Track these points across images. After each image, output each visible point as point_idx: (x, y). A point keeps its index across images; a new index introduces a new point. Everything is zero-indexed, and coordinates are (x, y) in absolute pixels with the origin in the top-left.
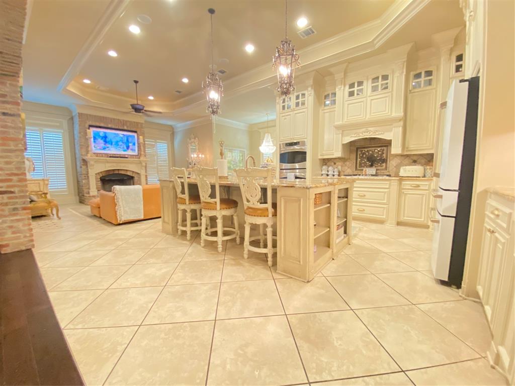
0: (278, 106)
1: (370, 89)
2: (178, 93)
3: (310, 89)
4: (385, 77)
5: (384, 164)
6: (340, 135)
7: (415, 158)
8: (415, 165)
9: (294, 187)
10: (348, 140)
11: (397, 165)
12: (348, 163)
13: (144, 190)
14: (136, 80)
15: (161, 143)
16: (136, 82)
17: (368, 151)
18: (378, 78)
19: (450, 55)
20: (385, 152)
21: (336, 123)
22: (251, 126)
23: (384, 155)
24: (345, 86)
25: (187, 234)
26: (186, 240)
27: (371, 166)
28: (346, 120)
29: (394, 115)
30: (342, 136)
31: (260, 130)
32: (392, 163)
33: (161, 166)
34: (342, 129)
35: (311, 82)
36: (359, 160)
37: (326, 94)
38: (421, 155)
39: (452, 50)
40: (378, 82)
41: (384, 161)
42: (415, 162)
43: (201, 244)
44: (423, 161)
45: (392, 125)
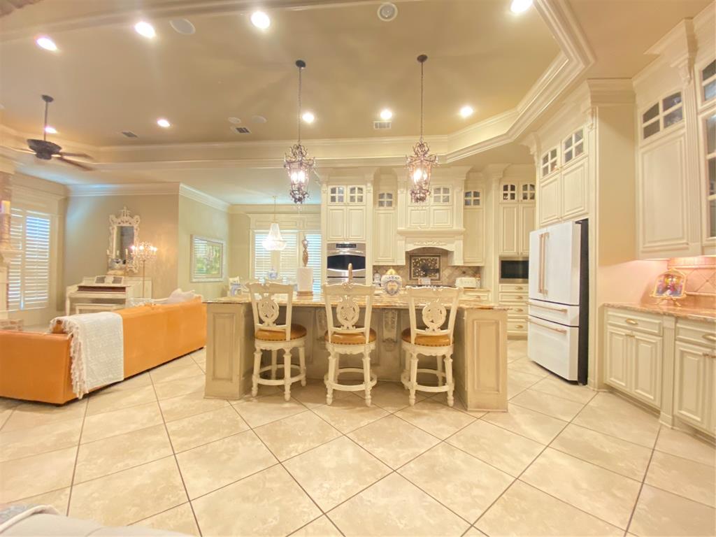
0: (324, 196)
1: (432, 199)
2: (125, 136)
3: (369, 185)
4: (446, 190)
5: (437, 274)
6: (404, 242)
7: (464, 269)
8: (464, 277)
9: (492, 309)
10: (411, 247)
11: (449, 276)
12: (401, 272)
13: (127, 322)
14: (49, 95)
15: (34, 215)
16: (48, 99)
17: (421, 259)
18: (439, 189)
19: (500, 184)
20: (438, 261)
21: (399, 228)
22: (233, 206)
23: (437, 265)
24: (407, 190)
25: (284, 391)
26: (285, 401)
27: (425, 276)
28: (408, 226)
29: (455, 228)
30: (406, 243)
31: (249, 215)
32: (445, 273)
33: (33, 263)
34: (406, 235)
35: (372, 177)
36: (413, 269)
37: (381, 193)
38: (470, 267)
39: (500, 180)
40: (440, 193)
41: (438, 271)
42: (464, 273)
43: (328, 400)
44: (471, 272)
45: (454, 237)
